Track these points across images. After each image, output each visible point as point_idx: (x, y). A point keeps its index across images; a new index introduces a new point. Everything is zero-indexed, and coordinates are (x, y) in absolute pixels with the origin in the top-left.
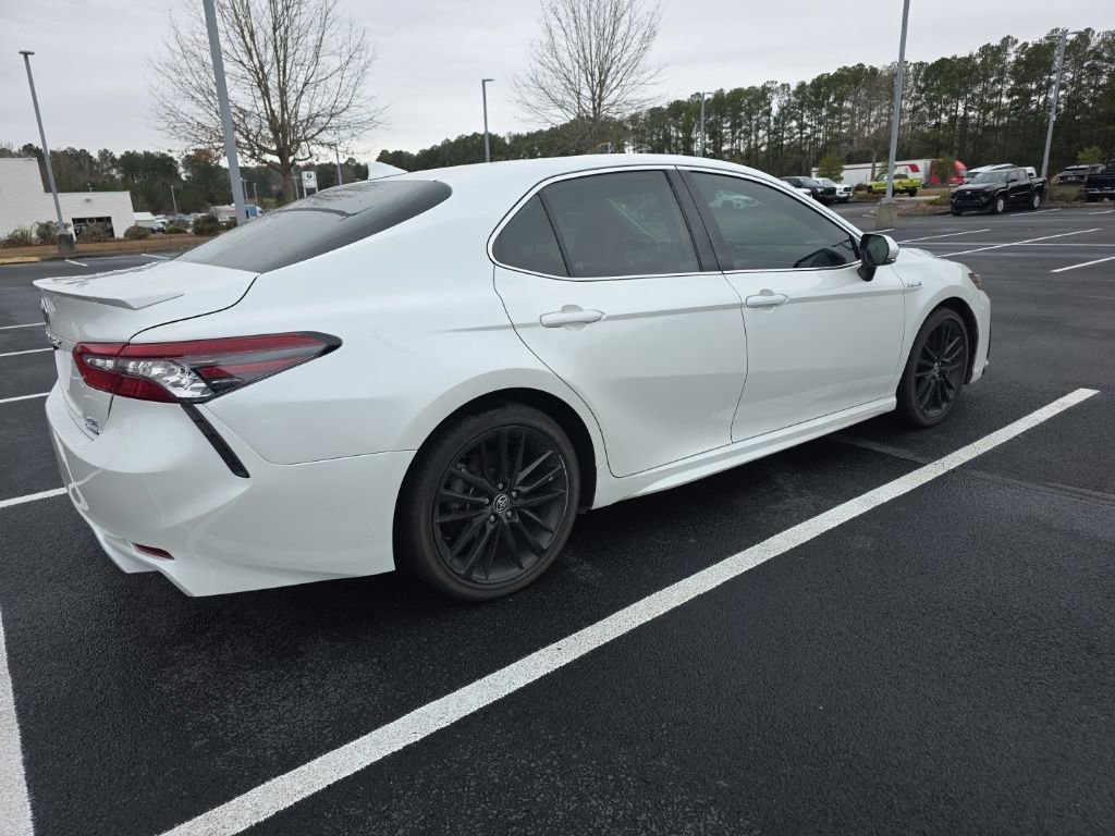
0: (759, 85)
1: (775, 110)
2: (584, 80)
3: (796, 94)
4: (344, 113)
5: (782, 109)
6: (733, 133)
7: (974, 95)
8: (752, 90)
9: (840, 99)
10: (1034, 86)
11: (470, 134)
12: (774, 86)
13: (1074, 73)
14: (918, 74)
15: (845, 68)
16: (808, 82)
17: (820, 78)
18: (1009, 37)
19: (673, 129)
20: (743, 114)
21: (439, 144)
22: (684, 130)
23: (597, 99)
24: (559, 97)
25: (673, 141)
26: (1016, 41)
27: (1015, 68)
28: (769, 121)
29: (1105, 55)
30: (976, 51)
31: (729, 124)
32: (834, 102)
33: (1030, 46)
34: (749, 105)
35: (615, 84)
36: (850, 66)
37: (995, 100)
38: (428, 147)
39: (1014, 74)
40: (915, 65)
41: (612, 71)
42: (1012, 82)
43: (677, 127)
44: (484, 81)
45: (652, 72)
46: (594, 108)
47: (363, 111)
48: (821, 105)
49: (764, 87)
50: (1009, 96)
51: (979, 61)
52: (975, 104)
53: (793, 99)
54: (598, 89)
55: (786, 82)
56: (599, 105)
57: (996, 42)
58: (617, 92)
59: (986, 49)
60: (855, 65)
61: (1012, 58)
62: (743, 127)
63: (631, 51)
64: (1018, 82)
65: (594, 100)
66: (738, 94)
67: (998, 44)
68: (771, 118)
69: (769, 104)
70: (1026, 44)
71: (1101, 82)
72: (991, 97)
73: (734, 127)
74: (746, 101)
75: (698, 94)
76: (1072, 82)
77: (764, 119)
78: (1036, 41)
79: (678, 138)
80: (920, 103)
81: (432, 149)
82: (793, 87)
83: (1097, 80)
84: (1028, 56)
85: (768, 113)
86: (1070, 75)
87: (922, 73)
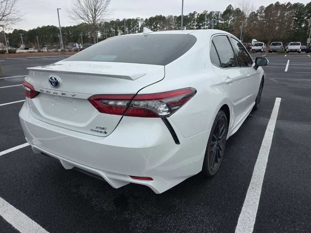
0: (135, 18)
1: (140, 26)
2: (89, 12)
3: (145, 21)
4: (8, 16)
5: (142, 25)
6: (129, 31)
7: (188, 25)
8: (133, 20)
9: (156, 24)
10: (201, 24)
11: (47, 26)
12: (139, 19)
13: (210, 22)
14: (175, 19)
15: (157, 16)
16: (148, 19)
17: (151, 18)
18: (195, 12)
19: (112, 28)
20: (131, 26)
21: (36, 28)
22: (115, 29)
23: (94, 18)
24: (82, 16)
25: (112, 32)
26: (197, 13)
27: (197, 19)
28: (138, 28)
29: (216, 18)
30: (188, 14)
31: (128, 28)
32: (155, 24)
33: (200, 14)
34: (133, 23)
35: (99, 14)
36: (158, 15)
37: (193, 27)
38: (32, 29)
39: (197, 21)
40: (174, 16)
41: (98, 10)
42: (196, 23)
43: (113, 28)
44: (58, 9)
45: (111, 11)
46: (93, 21)
47: (15, 15)
48: (152, 25)
49: (136, 19)
50: (196, 26)
51: (189, 17)
52: (188, 28)
53: (144, 23)
54: (94, 15)
55: (142, 18)
56: (95, 20)
57: (192, 13)
58: (100, 16)
59: (190, 14)
60: (160, 15)
61: (196, 17)
62: (132, 30)
63: (104, 4)
64: (198, 23)
65: (93, 18)
66: (129, 20)
67: (193, 13)
68: (139, 28)
69: (138, 24)
70: (199, 14)
71: (215, 25)
72: (192, 26)
73: (129, 29)
74: (132, 22)
75: (118, 19)
76: (209, 24)
77: (137, 28)
78: (201, 13)
79: (113, 31)
80: (176, 26)
81: (33, 30)
82: (144, 20)
83: (215, 24)
84: (200, 17)
85: (138, 26)
86: (209, 22)
87: (176, 19)
